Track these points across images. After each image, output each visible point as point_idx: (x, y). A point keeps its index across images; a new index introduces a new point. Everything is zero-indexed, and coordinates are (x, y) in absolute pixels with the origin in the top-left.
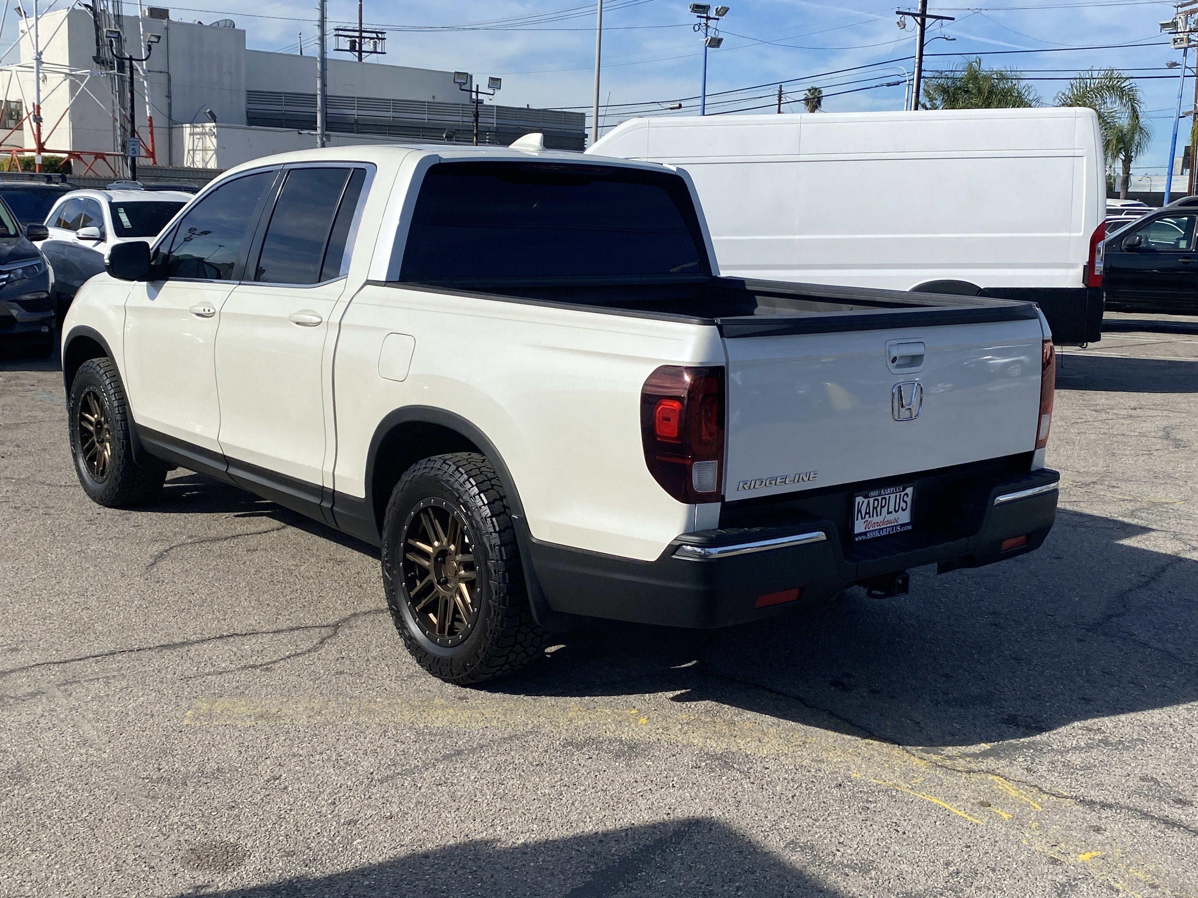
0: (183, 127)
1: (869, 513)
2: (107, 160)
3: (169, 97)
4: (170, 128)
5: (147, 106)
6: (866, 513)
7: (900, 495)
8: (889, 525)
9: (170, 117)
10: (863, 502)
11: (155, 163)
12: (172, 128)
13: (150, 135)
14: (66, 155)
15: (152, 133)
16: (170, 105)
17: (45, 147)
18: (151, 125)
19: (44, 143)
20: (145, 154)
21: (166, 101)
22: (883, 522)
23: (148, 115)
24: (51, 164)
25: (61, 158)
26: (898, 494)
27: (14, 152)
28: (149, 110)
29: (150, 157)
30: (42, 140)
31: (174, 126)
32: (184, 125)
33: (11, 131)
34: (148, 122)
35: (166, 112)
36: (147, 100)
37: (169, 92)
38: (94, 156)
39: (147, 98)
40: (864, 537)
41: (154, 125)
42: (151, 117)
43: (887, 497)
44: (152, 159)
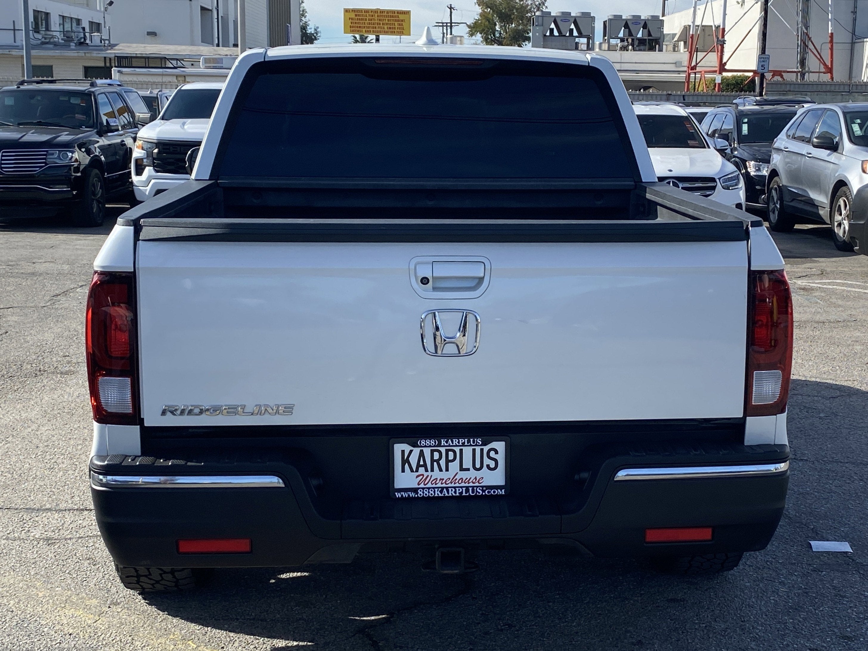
0: (864, 42)
1: (425, 465)
2: (784, 77)
3: (854, 12)
4: (853, 43)
5: (830, 23)
6: (418, 466)
7: (482, 450)
8: (463, 484)
9: (853, 33)
10: (411, 451)
11: (832, 78)
12: (855, 43)
13: (829, 51)
14: (750, 74)
15: (832, 49)
16: (855, 20)
17: (726, 67)
18: (831, 42)
19: (725, 63)
20: (823, 70)
21: (851, 16)
22: (453, 480)
23: (830, 32)
24: (737, 83)
25: (747, 76)
26: (478, 449)
27: (703, 72)
28: (831, 27)
29: (828, 72)
30: (724, 60)
31: (857, 41)
32: (865, 40)
33: (706, 53)
34: (829, 39)
35: (850, 29)
36: (830, 17)
37: (855, 7)
38: (772, 74)
39: (830, 14)
40: (412, 495)
41: (834, 41)
42: (832, 34)
43: (457, 449)
44: (829, 74)
